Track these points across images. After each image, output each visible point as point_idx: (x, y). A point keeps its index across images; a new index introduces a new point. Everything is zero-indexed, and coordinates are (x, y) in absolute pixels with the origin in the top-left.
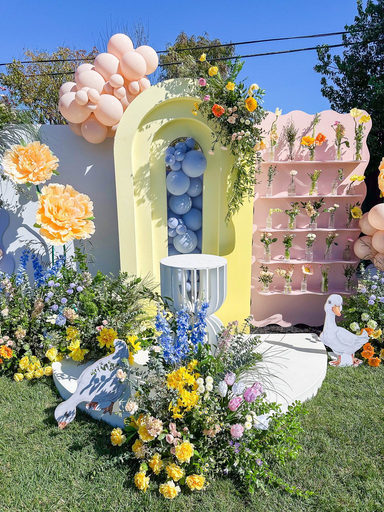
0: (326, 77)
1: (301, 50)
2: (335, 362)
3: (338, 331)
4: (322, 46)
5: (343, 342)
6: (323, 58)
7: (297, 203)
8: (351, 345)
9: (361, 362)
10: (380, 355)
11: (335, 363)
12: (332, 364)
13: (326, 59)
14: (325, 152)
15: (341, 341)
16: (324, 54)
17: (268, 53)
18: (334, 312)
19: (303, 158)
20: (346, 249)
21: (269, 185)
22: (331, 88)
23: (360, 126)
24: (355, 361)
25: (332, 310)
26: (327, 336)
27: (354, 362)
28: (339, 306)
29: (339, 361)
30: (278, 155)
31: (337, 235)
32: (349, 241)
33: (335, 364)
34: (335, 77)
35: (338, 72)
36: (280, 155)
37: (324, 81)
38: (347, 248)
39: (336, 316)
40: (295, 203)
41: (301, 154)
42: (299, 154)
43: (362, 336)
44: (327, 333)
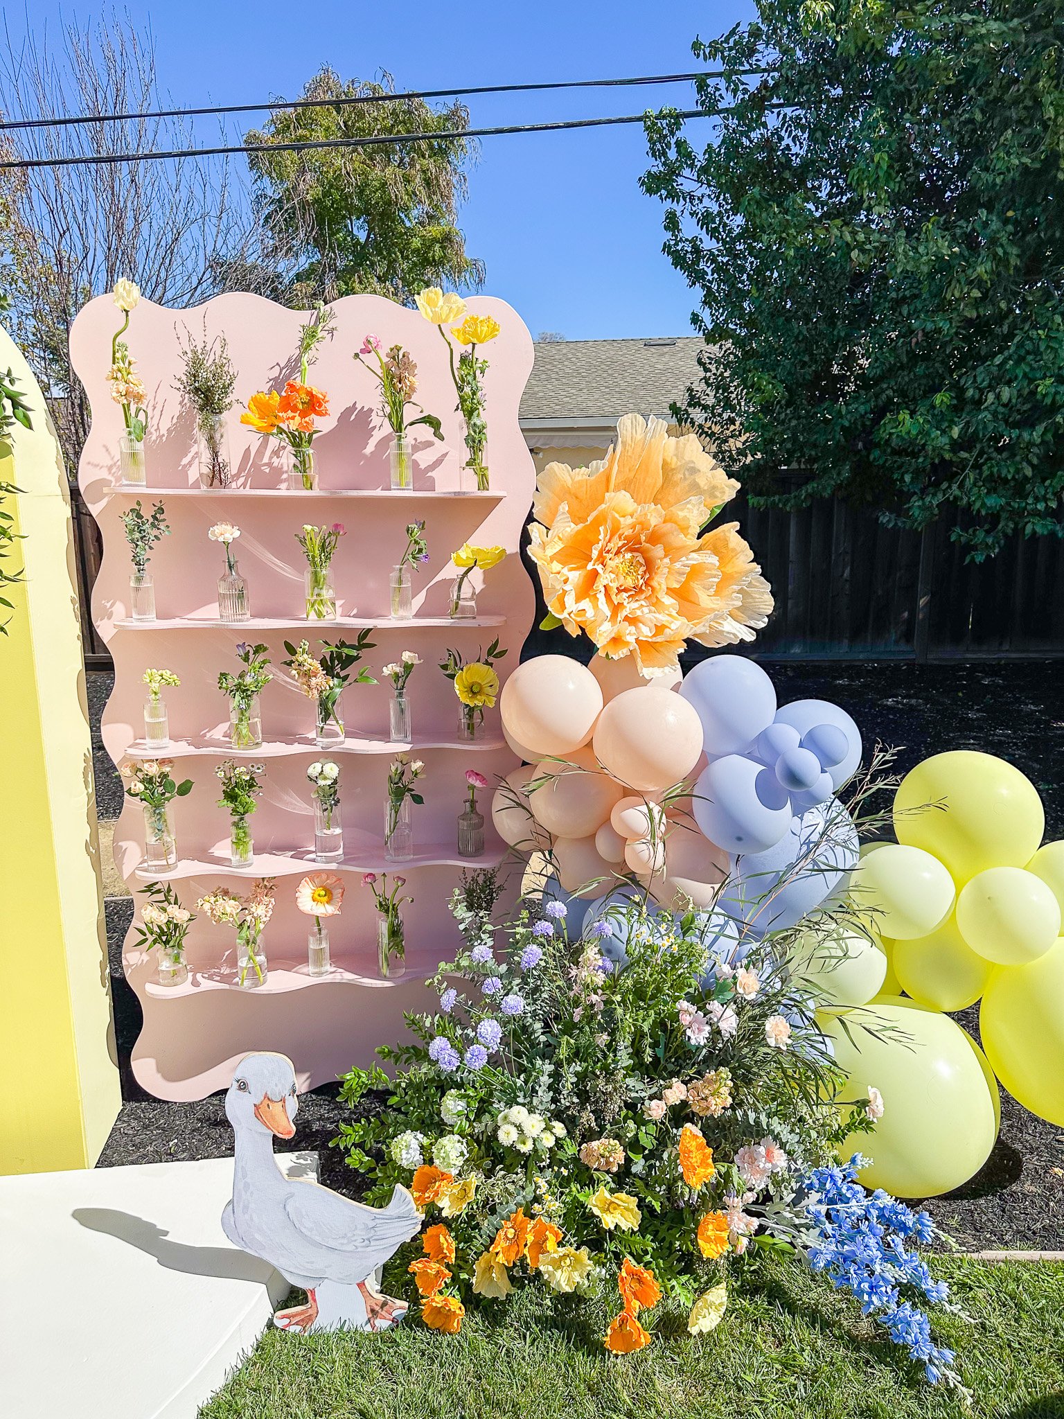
0: (678, 208)
1: (599, 123)
2: (294, 1316)
3: (292, 1195)
4: (661, 111)
5: (318, 1239)
6: (664, 154)
7: (259, 649)
8: (350, 1248)
9: (400, 1307)
10: (474, 1280)
11: (298, 1319)
12: (286, 1321)
13: (672, 154)
14: (365, 455)
15: (308, 1233)
16: (666, 136)
17: (500, 127)
18: (265, 1124)
19: (285, 476)
20: (465, 814)
21: (139, 580)
22: (693, 241)
23: (463, 360)
24: (377, 1308)
25: (258, 1115)
26: (247, 1217)
27: (373, 1311)
28: (283, 1100)
29: (310, 1312)
30: (185, 461)
31: (417, 765)
32: (472, 787)
33: (297, 1324)
34: (700, 209)
35: (709, 196)
36: (190, 464)
37: (672, 222)
38: (468, 809)
39: (274, 1136)
40: (254, 648)
41: (276, 461)
42: (266, 460)
43: (392, 1208)
44: (246, 1208)
